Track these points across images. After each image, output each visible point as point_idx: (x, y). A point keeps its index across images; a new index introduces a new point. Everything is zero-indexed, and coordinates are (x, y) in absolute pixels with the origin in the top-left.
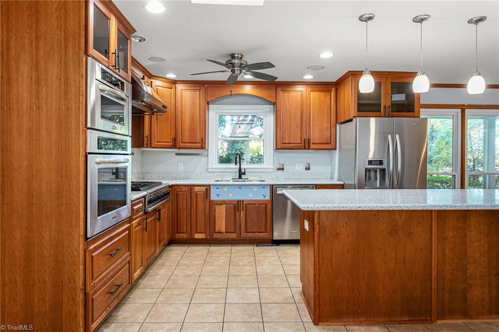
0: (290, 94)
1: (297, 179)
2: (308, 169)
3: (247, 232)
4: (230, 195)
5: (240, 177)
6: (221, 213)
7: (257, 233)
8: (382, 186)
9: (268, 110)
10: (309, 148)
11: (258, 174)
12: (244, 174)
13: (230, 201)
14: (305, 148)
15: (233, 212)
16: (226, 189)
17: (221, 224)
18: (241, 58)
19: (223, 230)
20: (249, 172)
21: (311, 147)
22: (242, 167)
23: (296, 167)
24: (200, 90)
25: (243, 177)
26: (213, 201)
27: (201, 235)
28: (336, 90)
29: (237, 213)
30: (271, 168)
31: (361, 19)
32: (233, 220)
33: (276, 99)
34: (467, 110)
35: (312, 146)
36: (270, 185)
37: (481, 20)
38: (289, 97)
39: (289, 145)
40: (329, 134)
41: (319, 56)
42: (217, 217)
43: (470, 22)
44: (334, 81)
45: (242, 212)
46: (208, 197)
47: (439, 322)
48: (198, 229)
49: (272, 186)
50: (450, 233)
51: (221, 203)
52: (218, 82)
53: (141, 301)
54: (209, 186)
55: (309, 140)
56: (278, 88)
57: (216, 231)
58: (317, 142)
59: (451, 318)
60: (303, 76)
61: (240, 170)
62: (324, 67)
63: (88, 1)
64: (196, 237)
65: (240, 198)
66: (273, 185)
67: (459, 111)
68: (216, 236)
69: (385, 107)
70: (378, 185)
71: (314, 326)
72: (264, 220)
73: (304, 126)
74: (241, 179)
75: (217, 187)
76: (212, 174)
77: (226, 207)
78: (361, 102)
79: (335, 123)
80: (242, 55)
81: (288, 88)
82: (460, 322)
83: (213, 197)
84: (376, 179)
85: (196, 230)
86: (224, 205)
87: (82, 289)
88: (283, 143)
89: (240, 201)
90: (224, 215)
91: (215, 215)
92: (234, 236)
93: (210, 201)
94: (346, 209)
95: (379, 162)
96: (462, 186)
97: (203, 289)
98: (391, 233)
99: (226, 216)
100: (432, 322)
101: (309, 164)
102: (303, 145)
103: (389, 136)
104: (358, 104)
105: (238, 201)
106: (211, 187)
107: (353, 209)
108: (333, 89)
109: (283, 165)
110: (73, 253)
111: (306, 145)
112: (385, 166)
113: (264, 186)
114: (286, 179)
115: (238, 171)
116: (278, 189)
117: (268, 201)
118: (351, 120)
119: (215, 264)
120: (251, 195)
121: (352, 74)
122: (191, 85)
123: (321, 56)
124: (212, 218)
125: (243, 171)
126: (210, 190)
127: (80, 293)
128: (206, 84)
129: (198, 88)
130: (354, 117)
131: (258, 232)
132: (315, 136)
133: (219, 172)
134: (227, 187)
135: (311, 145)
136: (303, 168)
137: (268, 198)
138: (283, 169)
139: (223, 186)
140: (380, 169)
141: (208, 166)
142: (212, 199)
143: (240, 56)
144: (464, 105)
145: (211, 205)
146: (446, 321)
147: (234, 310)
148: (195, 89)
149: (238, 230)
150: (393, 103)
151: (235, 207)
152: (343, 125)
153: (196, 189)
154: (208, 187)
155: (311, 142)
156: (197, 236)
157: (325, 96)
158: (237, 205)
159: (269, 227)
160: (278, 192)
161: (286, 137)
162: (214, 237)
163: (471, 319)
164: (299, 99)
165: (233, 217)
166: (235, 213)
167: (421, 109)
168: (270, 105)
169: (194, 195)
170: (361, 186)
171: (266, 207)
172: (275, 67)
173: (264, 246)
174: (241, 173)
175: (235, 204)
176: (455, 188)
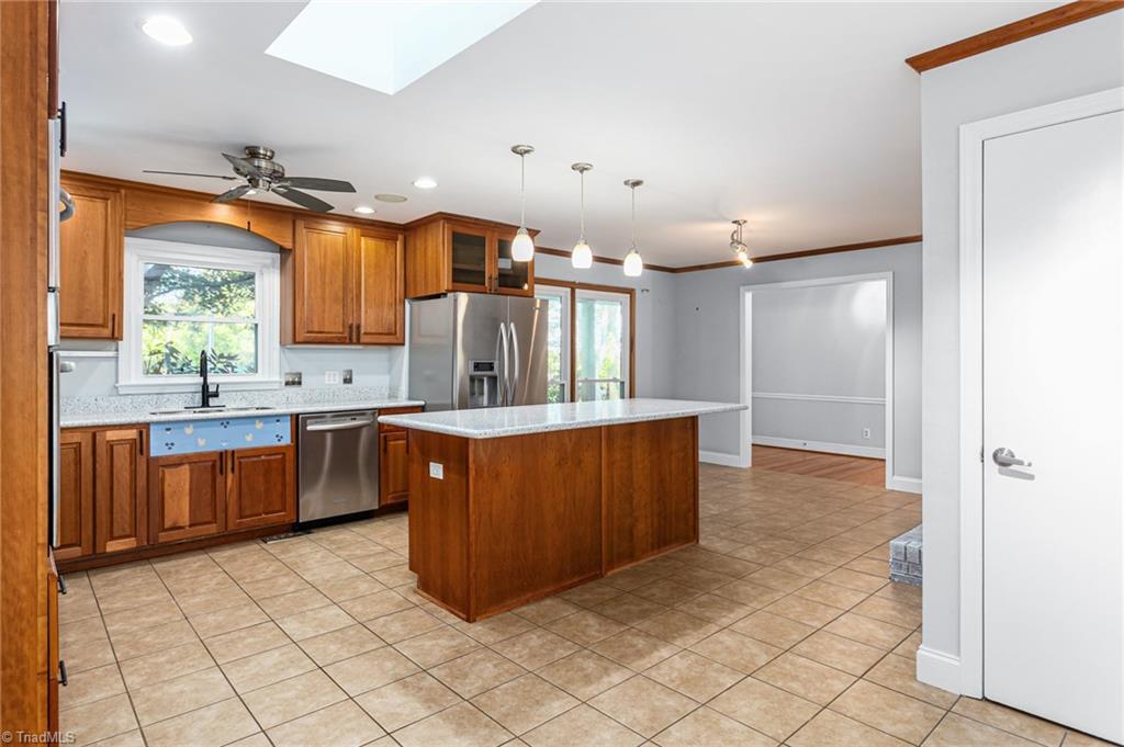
0: (323, 237)
1: (328, 401)
2: (348, 381)
3: (241, 518)
4: (201, 442)
5: (205, 403)
6: (178, 485)
7: (263, 516)
8: (492, 403)
9: (268, 262)
10: (358, 343)
11: (246, 394)
12: (216, 395)
13: (201, 454)
14: (351, 343)
15: (209, 476)
16: (189, 430)
17: (179, 508)
18: (271, 158)
19: (185, 520)
20: (226, 392)
21: (362, 340)
22: (209, 381)
23: (326, 377)
24: (107, 199)
25: (212, 401)
26: (157, 459)
27: (125, 543)
28: (405, 238)
29: (219, 479)
30: (275, 382)
31: (514, 150)
32: (209, 496)
33: (294, 242)
34: (577, 290)
35: (364, 339)
36: (291, 415)
37: (637, 184)
38: (320, 242)
39: (320, 335)
40: (393, 317)
41: (413, 183)
42: (166, 495)
43: (626, 183)
44: (403, 223)
45: (230, 475)
46: (145, 452)
47: (609, 573)
48: (115, 530)
49: (296, 418)
50: (618, 455)
51: (176, 462)
52: (159, 189)
53: (87, 699)
54: (147, 425)
55: (359, 327)
56: (298, 222)
57: (166, 527)
58: (373, 331)
59: (619, 566)
60: (356, 207)
61: (205, 386)
62: (406, 199)
63: (55, 3)
64: (109, 549)
65: (225, 446)
66: (297, 415)
67: (569, 290)
68: (163, 537)
69: (490, 278)
70: (485, 403)
71: (471, 625)
72: (279, 487)
73: (349, 300)
74: (208, 406)
75: (168, 426)
76: (129, 399)
77: (192, 471)
78: (458, 266)
79: (402, 297)
80: (273, 152)
81: (317, 223)
82: (628, 567)
83: (157, 448)
84: (482, 394)
85: (111, 532)
86: (187, 467)
87: (43, 673)
88: (308, 332)
89: (226, 452)
90: (187, 487)
91: (163, 493)
92: (212, 529)
93: (148, 460)
94: (531, 432)
95: (488, 366)
96: (573, 400)
97: (222, 637)
98: (559, 463)
99: (191, 490)
100: (602, 577)
101: (351, 371)
102: (346, 335)
103: (502, 325)
104: (454, 270)
105: (221, 453)
106: (152, 427)
107: (539, 431)
108: (400, 237)
109: (300, 375)
110: (15, 591)
111: (351, 337)
112: (496, 371)
113: (278, 418)
114: (305, 402)
115: (200, 389)
116: (308, 421)
117: (287, 447)
118: (445, 295)
119: (203, 590)
120: (249, 438)
121: (444, 219)
122: (78, 184)
123: (416, 184)
124: (155, 499)
125: (212, 389)
126: (148, 436)
127: (39, 684)
128: (124, 187)
129: (99, 194)
130: (448, 291)
131: (267, 514)
132: (368, 319)
133: (149, 394)
134: (191, 426)
135: (362, 336)
136: (339, 379)
137: (287, 440)
138: (300, 383)
139: (182, 425)
140: (490, 378)
141: (117, 382)
142: (153, 453)
143: (269, 154)
144: (574, 283)
145: (151, 469)
146: (616, 570)
147: (322, 646)
148: (93, 194)
149: (220, 515)
150: (502, 272)
151: (214, 466)
152: (416, 303)
153: (111, 435)
154: (143, 429)
155: (362, 332)
156: (113, 547)
157: (387, 248)
158: (218, 463)
159: (290, 500)
160: (309, 428)
161: (315, 319)
162: (161, 540)
163: (638, 560)
164: (340, 247)
165: (209, 489)
166: (214, 480)
167: (536, 286)
168: (272, 252)
169: (102, 451)
170: (463, 405)
171: (284, 458)
172: (355, 191)
173: (286, 537)
174: (207, 395)
175: (215, 461)
176: (563, 402)
